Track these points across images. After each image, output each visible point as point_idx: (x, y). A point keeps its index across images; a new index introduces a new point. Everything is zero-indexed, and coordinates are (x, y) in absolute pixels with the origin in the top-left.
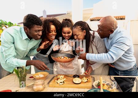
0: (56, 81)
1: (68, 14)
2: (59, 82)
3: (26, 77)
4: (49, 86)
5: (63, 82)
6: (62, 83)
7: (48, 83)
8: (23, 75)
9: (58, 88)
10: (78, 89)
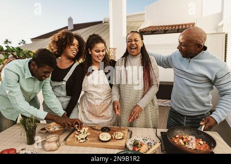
0: (76, 136)
1: (105, 22)
2: (79, 139)
3: (35, 129)
4: (66, 144)
5: (85, 138)
6: (84, 140)
7: (65, 140)
8: (31, 128)
9: (77, 147)
10: (105, 149)
